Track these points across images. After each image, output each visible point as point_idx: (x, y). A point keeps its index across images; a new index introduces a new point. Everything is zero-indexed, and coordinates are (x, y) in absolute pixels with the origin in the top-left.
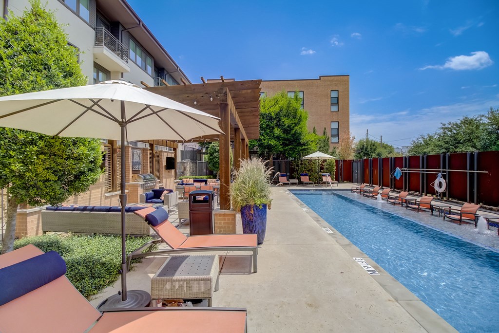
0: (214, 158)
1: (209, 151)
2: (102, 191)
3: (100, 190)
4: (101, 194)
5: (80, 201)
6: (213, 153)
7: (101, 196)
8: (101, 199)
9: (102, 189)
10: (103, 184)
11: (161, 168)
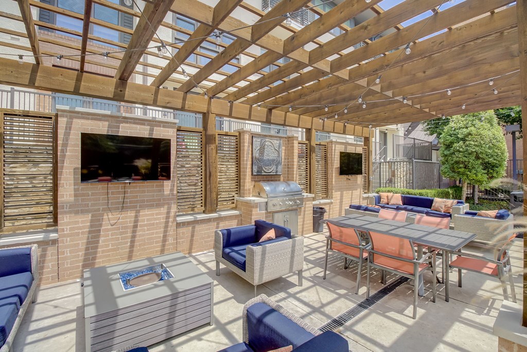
0: (453, 153)
1: (441, 140)
2: (168, 213)
3: (164, 210)
4: (168, 217)
5: (108, 230)
6: (452, 143)
7: (167, 222)
8: (166, 227)
9: (169, 208)
10: (171, 199)
11: (330, 172)
